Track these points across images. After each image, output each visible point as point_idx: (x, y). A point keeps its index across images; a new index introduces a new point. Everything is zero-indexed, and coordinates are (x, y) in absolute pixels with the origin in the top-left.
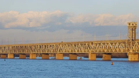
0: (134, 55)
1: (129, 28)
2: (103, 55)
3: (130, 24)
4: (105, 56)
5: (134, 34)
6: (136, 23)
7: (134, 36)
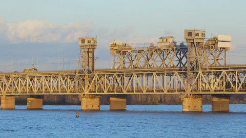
0: (91, 98)
1: (83, 47)
2: (28, 99)
3: (83, 41)
4: (32, 101)
5: (91, 60)
6: (95, 39)
7: (91, 64)
